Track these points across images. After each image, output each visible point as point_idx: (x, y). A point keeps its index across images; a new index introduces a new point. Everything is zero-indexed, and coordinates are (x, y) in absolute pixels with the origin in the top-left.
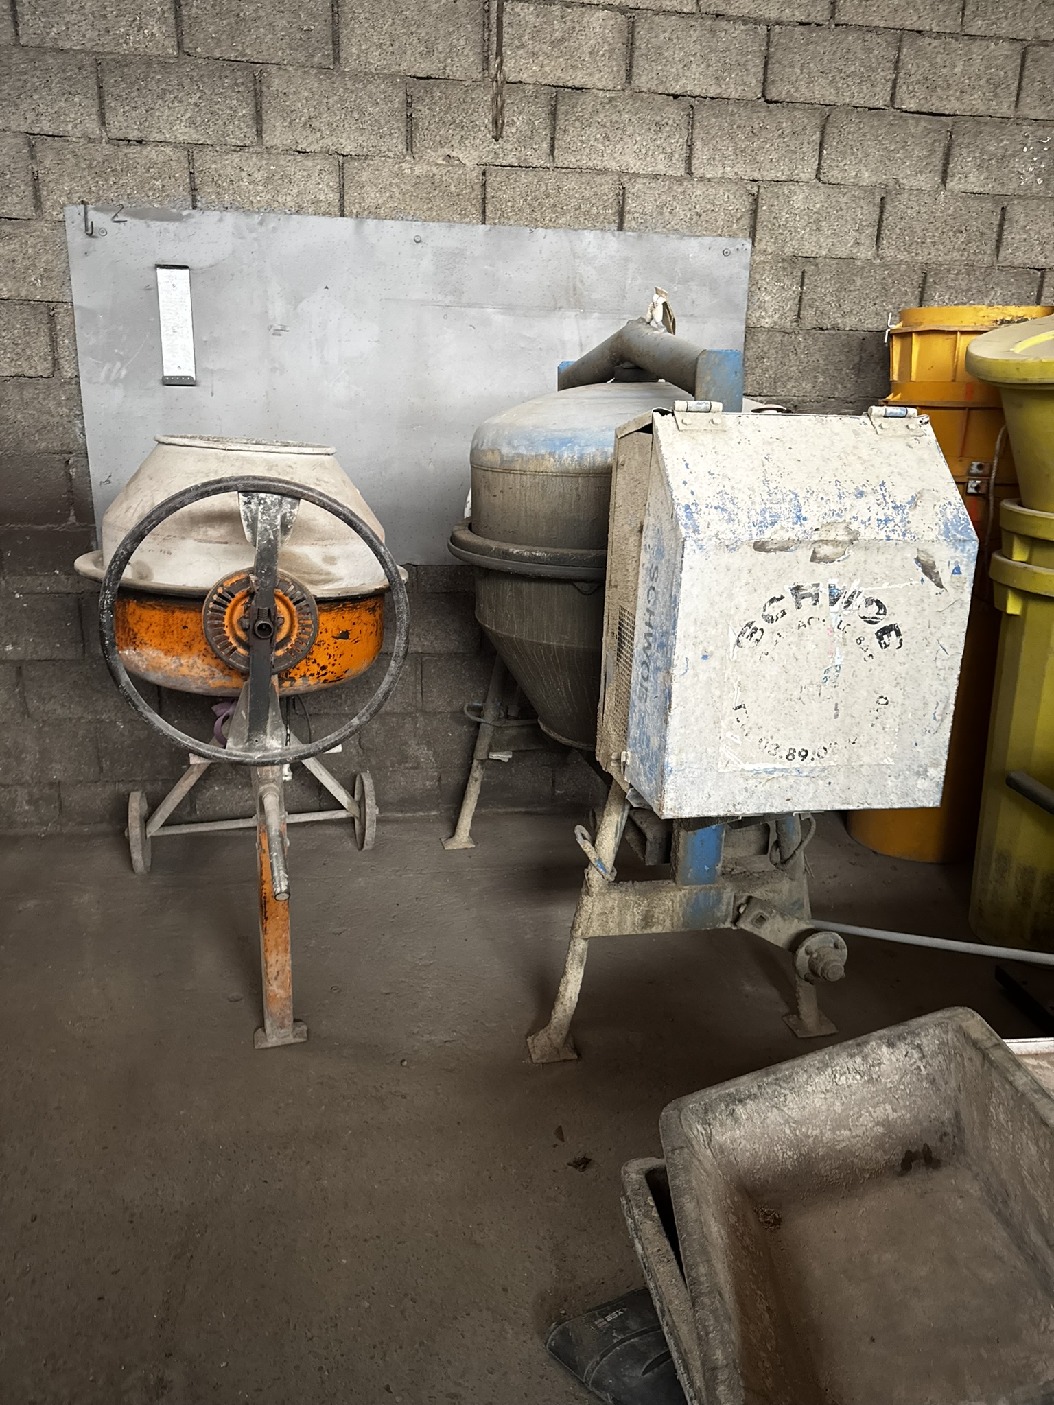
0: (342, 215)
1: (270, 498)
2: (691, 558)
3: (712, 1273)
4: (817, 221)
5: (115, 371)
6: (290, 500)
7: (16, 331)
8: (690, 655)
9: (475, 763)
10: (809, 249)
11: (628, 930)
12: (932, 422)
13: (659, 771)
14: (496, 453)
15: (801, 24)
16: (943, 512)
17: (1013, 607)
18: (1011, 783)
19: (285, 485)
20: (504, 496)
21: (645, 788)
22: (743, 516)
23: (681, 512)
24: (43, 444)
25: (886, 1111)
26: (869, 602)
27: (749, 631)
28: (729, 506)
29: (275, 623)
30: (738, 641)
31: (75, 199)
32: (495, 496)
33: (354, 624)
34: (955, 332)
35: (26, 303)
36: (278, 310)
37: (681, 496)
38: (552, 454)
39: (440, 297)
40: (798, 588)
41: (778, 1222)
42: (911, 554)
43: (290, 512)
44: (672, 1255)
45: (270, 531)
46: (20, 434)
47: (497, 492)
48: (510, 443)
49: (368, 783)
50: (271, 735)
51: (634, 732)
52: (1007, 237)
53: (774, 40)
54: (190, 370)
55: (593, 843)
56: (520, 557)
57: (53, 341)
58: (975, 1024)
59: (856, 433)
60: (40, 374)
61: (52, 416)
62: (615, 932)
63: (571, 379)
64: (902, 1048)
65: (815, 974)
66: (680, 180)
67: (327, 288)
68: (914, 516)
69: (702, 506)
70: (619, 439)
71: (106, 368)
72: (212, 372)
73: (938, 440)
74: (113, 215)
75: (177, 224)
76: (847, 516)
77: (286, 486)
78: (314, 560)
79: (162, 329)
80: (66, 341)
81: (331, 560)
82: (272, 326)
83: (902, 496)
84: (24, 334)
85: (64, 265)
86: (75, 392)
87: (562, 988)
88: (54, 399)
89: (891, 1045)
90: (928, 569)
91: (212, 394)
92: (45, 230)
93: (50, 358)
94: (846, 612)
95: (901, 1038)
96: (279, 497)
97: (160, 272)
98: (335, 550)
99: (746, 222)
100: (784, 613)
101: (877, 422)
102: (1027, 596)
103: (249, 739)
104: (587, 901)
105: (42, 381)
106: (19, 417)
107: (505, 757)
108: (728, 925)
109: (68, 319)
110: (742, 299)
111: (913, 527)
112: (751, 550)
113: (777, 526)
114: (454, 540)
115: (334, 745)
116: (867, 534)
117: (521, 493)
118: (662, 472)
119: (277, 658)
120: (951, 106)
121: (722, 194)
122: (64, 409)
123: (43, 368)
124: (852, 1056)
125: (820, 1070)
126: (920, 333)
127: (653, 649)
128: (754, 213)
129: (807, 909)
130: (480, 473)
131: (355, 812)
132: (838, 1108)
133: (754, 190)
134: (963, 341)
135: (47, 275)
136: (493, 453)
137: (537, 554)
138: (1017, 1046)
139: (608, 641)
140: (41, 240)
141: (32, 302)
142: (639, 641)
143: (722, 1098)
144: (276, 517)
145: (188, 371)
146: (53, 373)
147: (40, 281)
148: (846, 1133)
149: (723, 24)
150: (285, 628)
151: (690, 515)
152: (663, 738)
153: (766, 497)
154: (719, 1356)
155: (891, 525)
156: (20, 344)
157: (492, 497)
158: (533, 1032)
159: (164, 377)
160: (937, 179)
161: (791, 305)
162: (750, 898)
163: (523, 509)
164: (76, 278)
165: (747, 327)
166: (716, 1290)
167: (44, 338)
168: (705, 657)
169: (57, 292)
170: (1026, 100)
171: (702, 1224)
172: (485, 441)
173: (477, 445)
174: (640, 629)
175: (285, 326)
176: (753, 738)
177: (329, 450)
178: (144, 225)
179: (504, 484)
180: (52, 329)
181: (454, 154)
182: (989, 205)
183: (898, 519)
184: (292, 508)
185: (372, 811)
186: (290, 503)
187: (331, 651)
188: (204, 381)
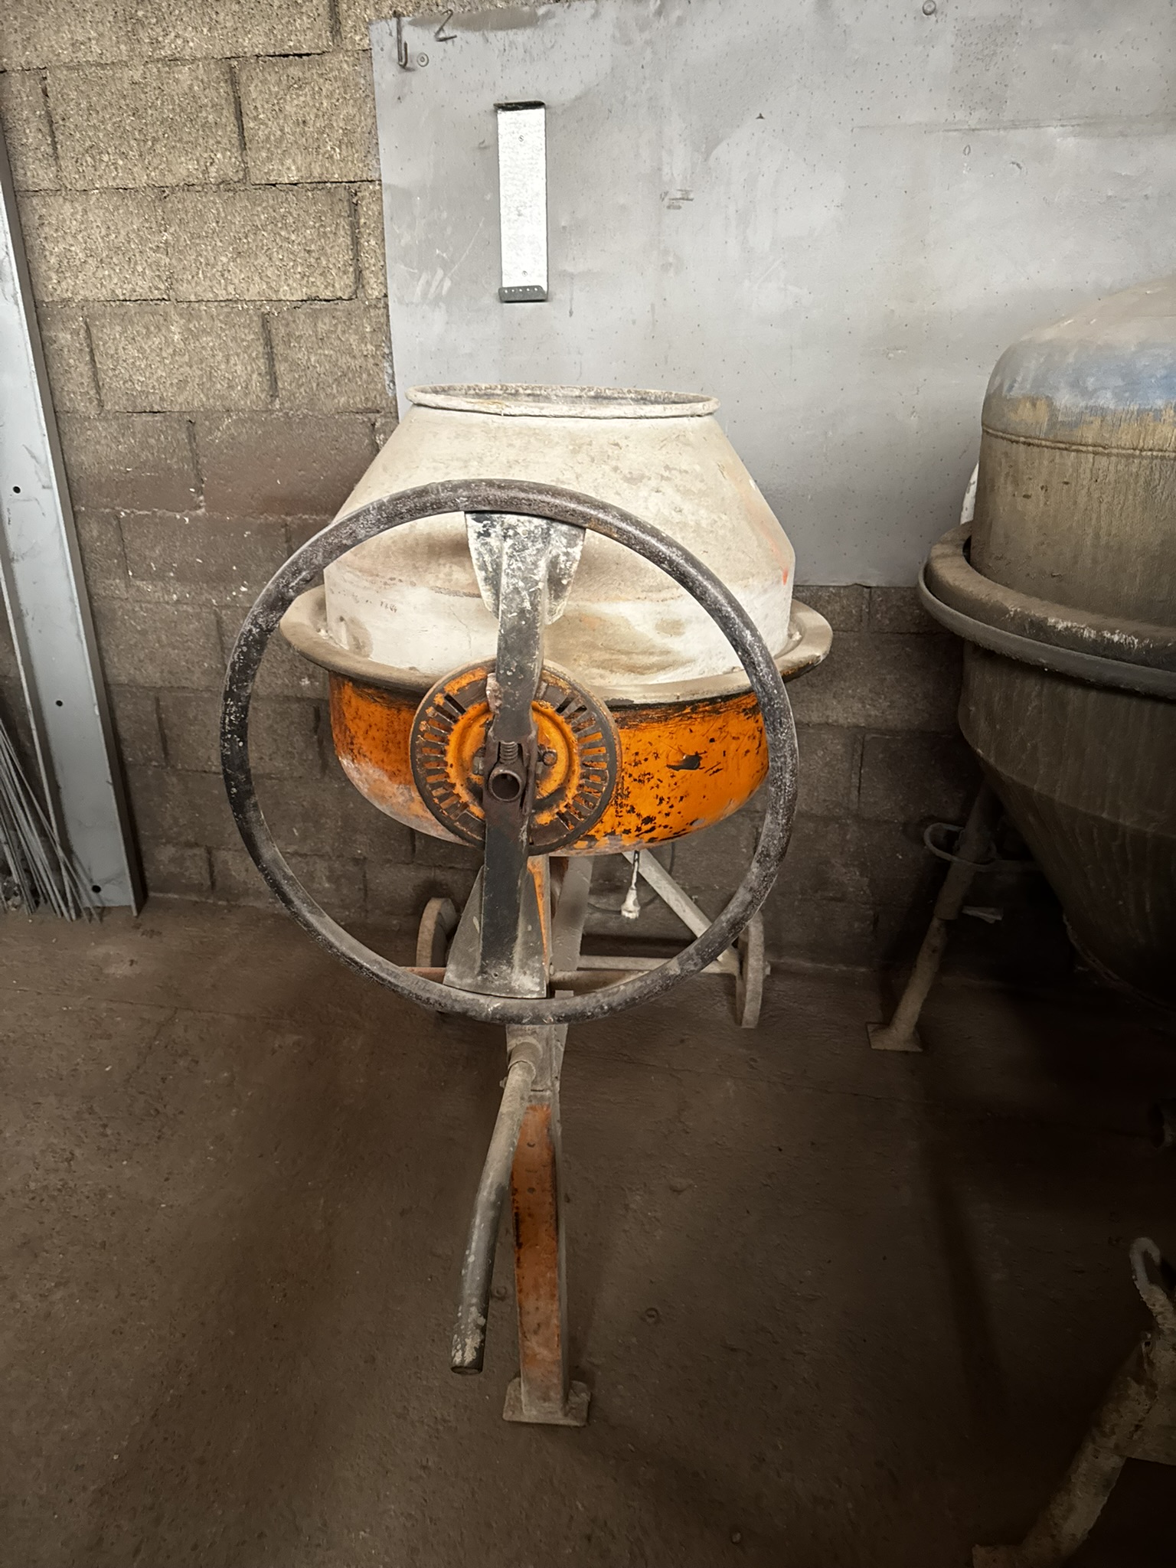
1: (526, 525)
5: (435, 284)
6: (564, 528)
7: (308, 232)
14: (1042, 406)
19: (549, 499)
20: (1047, 498)
24: (343, 400)
31: (386, 10)
32: (1027, 497)
33: (712, 740)
35: (320, 186)
36: (678, 165)
39: (960, 115)
43: (567, 554)
45: (524, 593)
46: (314, 385)
47: (1035, 489)
48: (1076, 385)
50: (522, 967)
54: (540, 276)
56: (1070, 639)
57: (356, 242)
60: (340, 294)
61: (354, 357)
67: (761, 117)
71: (422, 281)
72: (572, 276)
74: (437, 29)
75: (529, 32)
77: (552, 500)
78: (640, 629)
79: (503, 211)
80: (373, 242)
81: (672, 627)
82: (666, 193)
84: (319, 234)
85: (370, 121)
86: (383, 320)
88: (356, 332)
91: (571, 313)
92: (345, 66)
93: (351, 269)
96: (543, 523)
97: (504, 117)
103: (482, 972)
105: (341, 305)
106: (313, 359)
107: (991, 916)
109: (375, 208)
114: (929, 577)
117: (1089, 494)
122: (369, 347)
123: (342, 285)
130: (1001, 446)
135: (347, 141)
136: (1034, 405)
137: (1116, 638)
140: (339, 83)
141: (329, 185)
144: (535, 564)
145: (537, 278)
146: (355, 293)
147: (338, 150)
150: (557, 774)
156: (314, 251)
157: (1019, 499)
159: (501, 289)
163: (1090, 531)
164: (386, 140)
167: (344, 240)
169: (361, 165)
172: (1019, 379)
173: (1001, 385)
175: (687, 192)
178: (481, 40)
179: (1050, 473)
180: (354, 226)
184: (569, 545)
186: (564, 534)
187: (663, 792)
188: (560, 294)
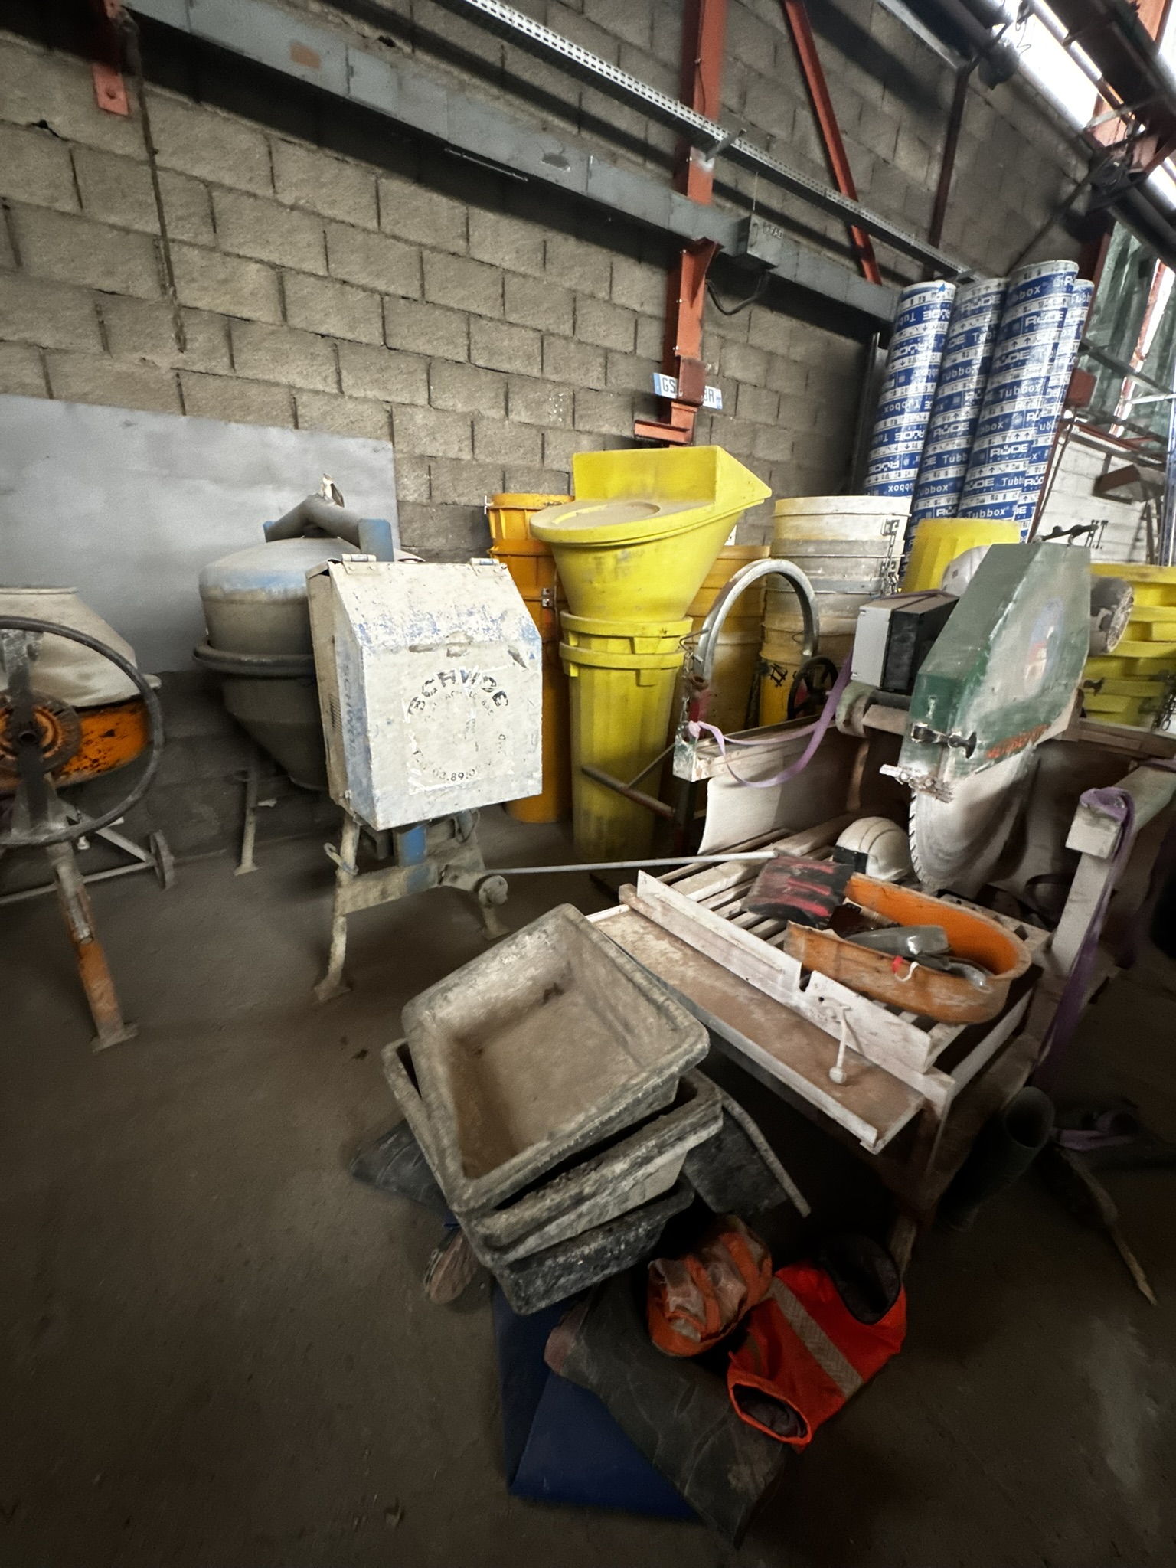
0: (51, 397)
1: (12, 633)
2: (368, 659)
3: (439, 1096)
4: (433, 433)
6: (33, 633)
8: (379, 723)
9: (248, 812)
10: (431, 451)
11: (372, 904)
12: (509, 568)
13: (371, 802)
14: (220, 588)
15: (403, 297)
16: (520, 623)
17: (574, 672)
18: (585, 773)
20: (230, 620)
21: (364, 812)
22: (399, 630)
23: (356, 629)
25: (532, 972)
26: (485, 679)
27: (415, 704)
28: (389, 624)
29: (40, 732)
30: (409, 711)
32: (224, 620)
33: (118, 724)
34: (523, 510)
36: (3, 474)
37: (355, 618)
38: (263, 589)
39: (156, 470)
40: (441, 674)
41: (480, 1052)
42: (505, 650)
43: (35, 642)
44: (416, 1093)
45: (18, 659)
47: (226, 618)
48: (229, 582)
49: (160, 839)
50: (54, 820)
51: (351, 777)
52: (547, 452)
53: (386, 305)
55: (339, 853)
58: (570, 911)
59: (464, 575)
62: (363, 907)
63: (275, 534)
64: (536, 934)
65: (490, 902)
66: (335, 397)
68: (503, 625)
69: (370, 625)
70: (309, 579)
73: (514, 579)
76: (465, 627)
77: (24, 622)
81: (87, 677)
83: (496, 615)
87: (332, 950)
89: (530, 934)
90: (516, 657)
94: (473, 686)
95: (535, 929)
96: (21, 632)
98: (87, 669)
99: (386, 430)
100: (436, 690)
101: (476, 568)
102: (580, 666)
103: (33, 827)
104: (340, 891)
107: (271, 803)
108: (436, 885)
110: (391, 483)
111: (503, 632)
112: (407, 652)
113: (422, 636)
114: (196, 654)
115: (116, 818)
116: (478, 638)
117: (244, 618)
118: (340, 602)
119: (46, 760)
120: (505, 366)
121: (366, 409)
124: (509, 946)
125: (494, 958)
126: (504, 509)
127: (354, 722)
128: (391, 424)
129: (482, 866)
130: (209, 603)
131: (152, 862)
132: (506, 977)
133: (389, 409)
134: (528, 515)
136: (216, 588)
138: (592, 918)
139: (325, 718)
142: (344, 716)
143: (439, 991)
144: (21, 647)
148: (512, 990)
149: (348, 288)
150: (50, 734)
151: (363, 631)
152: (370, 779)
153: (412, 617)
154: (446, 1142)
155: (491, 632)
157: (222, 621)
158: (317, 982)
160: (503, 412)
161: (424, 488)
162: (447, 867)
163: (248, 628)
165: (398, 501)
166: (443, 1105)
168: (389, 723)
170: (547, 369)
171: (431, 1069)
172: (209, 580)
173: (203, 582)
174: (344, 710)
175: (12, 488)
176: (429, 771)
177: (69, 590)
179: (229, 612)
181: (147, 358)
182: (534, 432)
183: (495, 628)
184: (36, 639)
185: (167, 859)
186: (33, 636)
187: (100, 747)
